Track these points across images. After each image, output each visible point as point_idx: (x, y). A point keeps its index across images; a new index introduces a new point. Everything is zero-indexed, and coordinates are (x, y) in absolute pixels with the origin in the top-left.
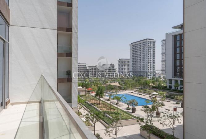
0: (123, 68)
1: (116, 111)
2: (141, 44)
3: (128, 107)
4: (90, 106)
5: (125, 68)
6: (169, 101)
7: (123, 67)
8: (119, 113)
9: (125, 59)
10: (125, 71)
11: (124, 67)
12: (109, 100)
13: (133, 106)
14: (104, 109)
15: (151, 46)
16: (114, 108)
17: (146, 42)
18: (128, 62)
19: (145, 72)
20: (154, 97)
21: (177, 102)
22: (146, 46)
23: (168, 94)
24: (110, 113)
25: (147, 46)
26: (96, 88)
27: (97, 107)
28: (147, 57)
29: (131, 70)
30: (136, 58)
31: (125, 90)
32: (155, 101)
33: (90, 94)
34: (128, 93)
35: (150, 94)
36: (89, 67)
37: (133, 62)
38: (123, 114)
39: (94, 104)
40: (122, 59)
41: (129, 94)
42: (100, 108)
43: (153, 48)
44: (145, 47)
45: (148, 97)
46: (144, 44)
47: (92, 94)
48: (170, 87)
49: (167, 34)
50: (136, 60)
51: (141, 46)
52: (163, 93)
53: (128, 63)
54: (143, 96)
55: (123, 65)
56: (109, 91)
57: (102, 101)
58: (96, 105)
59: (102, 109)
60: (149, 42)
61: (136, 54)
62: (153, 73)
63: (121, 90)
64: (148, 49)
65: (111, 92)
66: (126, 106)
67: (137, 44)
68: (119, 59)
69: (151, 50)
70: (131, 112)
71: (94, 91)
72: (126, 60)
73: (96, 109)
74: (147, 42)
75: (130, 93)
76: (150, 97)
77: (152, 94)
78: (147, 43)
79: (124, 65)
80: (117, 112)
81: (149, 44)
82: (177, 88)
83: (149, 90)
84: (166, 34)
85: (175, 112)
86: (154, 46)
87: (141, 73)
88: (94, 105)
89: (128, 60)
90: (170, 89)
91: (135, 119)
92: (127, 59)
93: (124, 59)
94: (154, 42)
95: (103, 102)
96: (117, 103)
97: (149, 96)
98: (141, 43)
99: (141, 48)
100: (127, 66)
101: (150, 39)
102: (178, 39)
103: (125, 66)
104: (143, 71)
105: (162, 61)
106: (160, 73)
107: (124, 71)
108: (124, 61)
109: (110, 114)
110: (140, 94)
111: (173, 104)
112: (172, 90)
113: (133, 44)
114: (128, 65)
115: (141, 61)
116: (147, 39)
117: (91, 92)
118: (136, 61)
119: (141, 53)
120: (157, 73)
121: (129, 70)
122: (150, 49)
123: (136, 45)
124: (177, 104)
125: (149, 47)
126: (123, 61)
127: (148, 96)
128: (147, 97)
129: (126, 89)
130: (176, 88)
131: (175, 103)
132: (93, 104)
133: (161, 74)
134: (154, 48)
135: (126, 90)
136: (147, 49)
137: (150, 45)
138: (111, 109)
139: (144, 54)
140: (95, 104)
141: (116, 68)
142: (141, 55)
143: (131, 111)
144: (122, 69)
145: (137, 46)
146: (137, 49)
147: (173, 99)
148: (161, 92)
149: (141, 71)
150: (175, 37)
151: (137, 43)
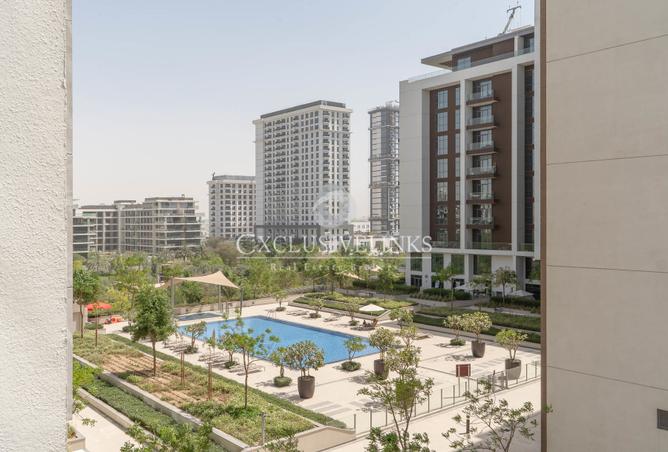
0: (228, 213)
1: (236, 401)
2: (299, 121)
3: (279, 375)
4: (109, 384)
5: (238, 211)
6: (426, 337)
7: (228, 208)
8: (249, 410)
9: (238, 178)
10: (238, 223)
11: (234, 208)
12: (191, 350)
13: (304, 370)
14: (180, 393)
15: (336, 129)
16: (226, 386)
17: (317, 113)
18: (248, 189)
19: (312, 226)
20: (370, 322)
21: (454, 337)
22: (317, 127)
23: (418, 308)
24: (212, 411)
25: (321, 127)
26: (125, 297)
27: (146, 389)
28: (321, 169)
29: (260, 220)
30: (278, 174)
31: (249, 302)
32: (385, 343)
33: (101, 327)
34: (265, 314)
35: (352, 312)
36: (83, 208)
37: (270, 187)
38: (271, 409)
39: (129, 373)
40: (224, 177)
41: (271, 315)
42: (160, 391)
43: (341, 136)
44: (314, 131)
45: (346, 326)
46: (309, 119)
47: (110, 329)
48: (416, 281)
49: (403, 85)
50: (278, 180)
51: (299, 128)
52: (398, 304)
53: (248, 194)
54: (327, 320)
55: (228, 202)
56: (183, 310)
57: (165, 357)
58: (140, 378)
59: (167, 394)
60: (326, 113)
61: (281, 158)
62: (341, 231)
63: (235, 304)
64: (326, 141)
65: (194, 311)
66: (271, 371)
67: (283, 121)
68: (214, 179)
69: (336, 146)
70: (298, 393)
71: (116, 312)
72: (240, 182)
73: (140, 398)
74: (321, 113)
75: (271, 311)
76: (353, 324)
77: (363, 313)
78: (321, 117)
79: (231, 200)
80: (242, 404)
81: (326, 120)
82: (441, 285)
83: (345, 295)
84: (401, 83)
85: (463, 380)
86: (345, 129)
87: (300, 231)
88: (130, 381)
89: (248, 182)
90: (418, 290)
91: (322, 426)
92: (244, 178)
93: (231, 177)
94: (346, 115)
95: (168, 363)
96: (228, 359)
97: (349, 319)
98: (296, 118)
99: (300, 135)
100: (243, 206)
101: (330, 104)
102: (443, 102)
103: (238, 206)
104: (305, 222)
105: (371, 185)
106: (364, 230)
107: (232, 223)
108: (234, 185)
109: (211, 417)
110: (313, 316)
111: (442, 345)
112: (426, 292)
113: (268, 120)
114: (248, 200)
115: (297, 185)
116: (319, 103)
117: (102, 320)
118: (278, 187)
119: (300, 155)
120: (356, 229)
121: (251, 219)
122: (330, 139)
123: (278, 122)
124: (454, 344)
125: (326, 134)
126: (228, 185)
127: (346, 319)
128: (341, 324)
129: (255, 298)
130: (437, 286)
131: (447, 340)
132: (123, 376)
133: (368, 234)
134: (346, 136)
135: (257, 301)
136: (321, 141)
137: (330, 125)
138: (211, 390)
139: (309, 160)
140: (132, 377)
141: (203, 214)
142: (300, 162)
143: (293, 390)
144: (224, 217)
145: (284, 128)
146: (284, 141)
147: (443, 326)
148: (392, 303)
149: (300, 223)
150: (433, 95)
151: (284, 116)
